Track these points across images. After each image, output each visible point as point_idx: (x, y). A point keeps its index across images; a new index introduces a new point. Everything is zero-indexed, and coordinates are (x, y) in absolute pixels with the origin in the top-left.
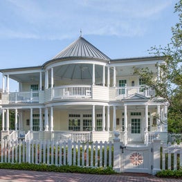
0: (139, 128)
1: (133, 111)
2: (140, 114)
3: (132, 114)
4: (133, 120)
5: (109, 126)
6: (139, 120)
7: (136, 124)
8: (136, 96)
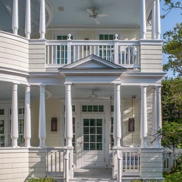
0: (100, 138)
1: (88, 103)
2: (101, 109)
3: (84, 109)
4: (86, 122)
5: (28, 134)
6: (100, 122)
7: (92, 131)
8: (93, 61)
